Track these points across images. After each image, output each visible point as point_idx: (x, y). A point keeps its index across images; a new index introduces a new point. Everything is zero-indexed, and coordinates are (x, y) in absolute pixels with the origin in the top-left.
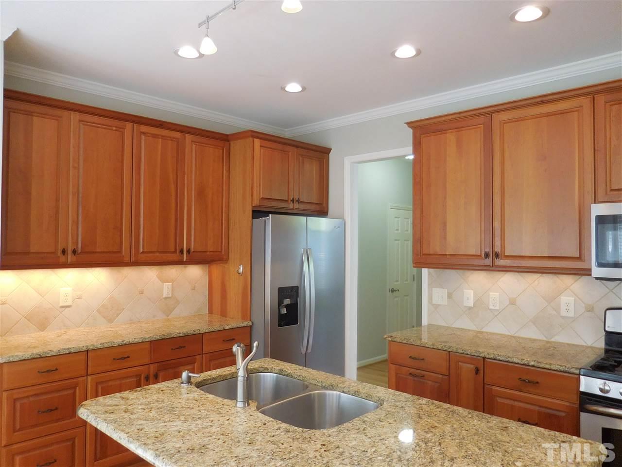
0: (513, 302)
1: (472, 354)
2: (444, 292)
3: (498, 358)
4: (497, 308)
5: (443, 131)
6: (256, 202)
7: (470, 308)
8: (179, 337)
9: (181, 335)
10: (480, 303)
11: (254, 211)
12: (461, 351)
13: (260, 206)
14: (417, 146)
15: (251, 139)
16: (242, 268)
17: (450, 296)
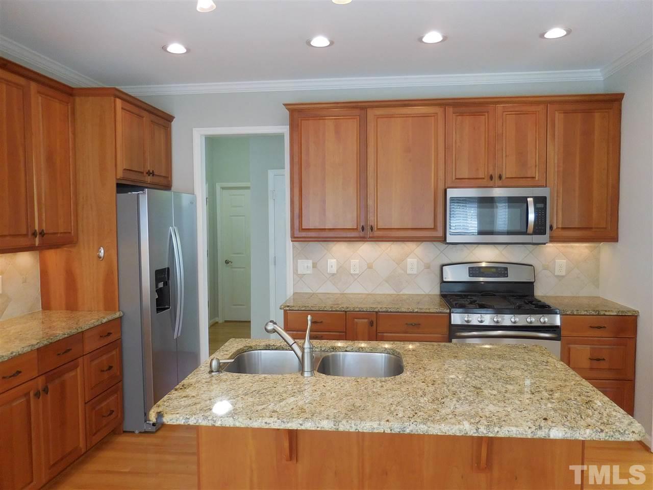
0: (370, 267)
1: (368, 310)
2: (309, 263)
3: (389, 310)
4: (357, 272)
5: (322, 118)
6: (120, 174)
7: (333, 275)
8: (65, 338)
9: (66, 336)
10: (343, 269)
11: (118, 185)
12: (358, 309)
13: (123, 179)
14: (294, 126)
15: (112, 98)
16: (102, 251)
17: (315, 266)
